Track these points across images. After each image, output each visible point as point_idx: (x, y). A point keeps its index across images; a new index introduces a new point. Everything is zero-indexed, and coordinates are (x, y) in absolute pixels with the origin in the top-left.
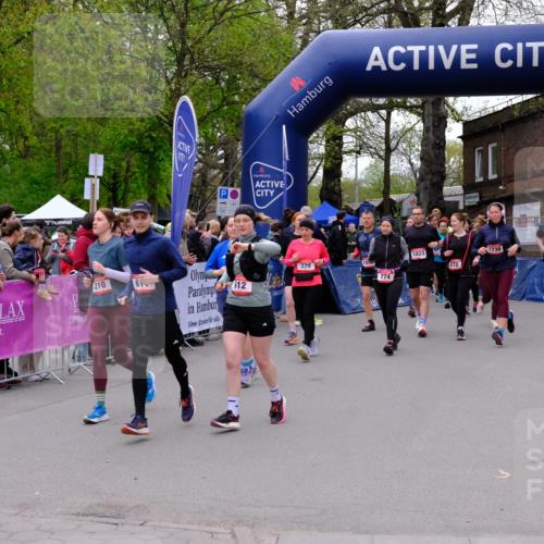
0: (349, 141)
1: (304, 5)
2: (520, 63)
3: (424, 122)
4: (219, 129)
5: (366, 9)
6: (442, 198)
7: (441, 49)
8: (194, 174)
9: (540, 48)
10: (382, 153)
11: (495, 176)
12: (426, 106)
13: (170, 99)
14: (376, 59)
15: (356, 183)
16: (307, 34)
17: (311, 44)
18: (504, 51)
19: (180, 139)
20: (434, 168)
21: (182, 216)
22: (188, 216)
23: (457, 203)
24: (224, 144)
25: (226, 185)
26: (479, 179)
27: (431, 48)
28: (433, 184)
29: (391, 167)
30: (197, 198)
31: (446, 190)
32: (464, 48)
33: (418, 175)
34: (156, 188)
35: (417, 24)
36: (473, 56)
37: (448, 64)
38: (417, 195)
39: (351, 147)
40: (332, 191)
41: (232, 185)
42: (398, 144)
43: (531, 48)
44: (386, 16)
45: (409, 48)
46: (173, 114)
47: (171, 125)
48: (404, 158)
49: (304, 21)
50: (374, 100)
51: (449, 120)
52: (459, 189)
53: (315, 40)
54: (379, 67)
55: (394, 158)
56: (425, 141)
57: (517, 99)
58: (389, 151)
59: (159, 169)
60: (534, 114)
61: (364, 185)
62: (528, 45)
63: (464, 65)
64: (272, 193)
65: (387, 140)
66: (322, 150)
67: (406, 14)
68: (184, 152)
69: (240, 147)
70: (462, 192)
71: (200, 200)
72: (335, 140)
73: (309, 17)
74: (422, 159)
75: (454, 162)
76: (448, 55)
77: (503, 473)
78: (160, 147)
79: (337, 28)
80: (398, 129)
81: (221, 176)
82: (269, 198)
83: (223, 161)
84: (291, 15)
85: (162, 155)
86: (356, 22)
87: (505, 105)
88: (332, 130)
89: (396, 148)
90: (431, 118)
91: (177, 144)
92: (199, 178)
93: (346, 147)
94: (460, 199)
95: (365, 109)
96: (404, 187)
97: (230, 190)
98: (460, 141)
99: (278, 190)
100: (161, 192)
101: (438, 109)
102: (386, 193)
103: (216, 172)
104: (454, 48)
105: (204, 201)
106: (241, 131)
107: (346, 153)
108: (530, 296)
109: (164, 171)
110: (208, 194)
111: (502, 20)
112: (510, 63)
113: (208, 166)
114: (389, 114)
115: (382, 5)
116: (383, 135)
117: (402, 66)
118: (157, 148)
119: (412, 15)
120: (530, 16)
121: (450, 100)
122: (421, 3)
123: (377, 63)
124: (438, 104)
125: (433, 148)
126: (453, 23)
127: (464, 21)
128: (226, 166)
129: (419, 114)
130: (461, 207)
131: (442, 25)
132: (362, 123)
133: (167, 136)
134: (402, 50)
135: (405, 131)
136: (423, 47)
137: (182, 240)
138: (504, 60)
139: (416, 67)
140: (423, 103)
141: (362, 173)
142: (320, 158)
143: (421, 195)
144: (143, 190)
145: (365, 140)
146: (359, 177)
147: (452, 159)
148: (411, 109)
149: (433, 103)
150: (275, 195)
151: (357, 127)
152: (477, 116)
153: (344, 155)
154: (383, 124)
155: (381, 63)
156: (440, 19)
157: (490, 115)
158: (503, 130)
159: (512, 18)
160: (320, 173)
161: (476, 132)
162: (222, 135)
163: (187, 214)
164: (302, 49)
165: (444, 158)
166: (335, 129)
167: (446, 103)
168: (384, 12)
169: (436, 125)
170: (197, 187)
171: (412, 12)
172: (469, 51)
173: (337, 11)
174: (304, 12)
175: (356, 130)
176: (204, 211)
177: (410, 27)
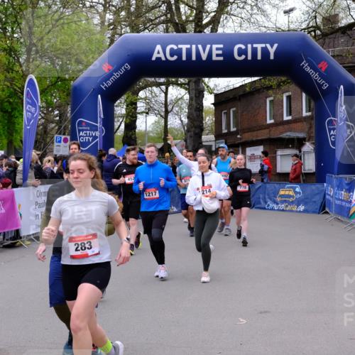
0: (141, 106)
1: (111, 17)
2: (250, 58)
3: (189, 94)
4: (55, 97)
5: (152, 20)
6: (201, 143)
7: (200, 47)
8: (38, 127)
9: (262, 48)
10: (163, 114)
11: (235, 129)
12: (191, 84)
13: (22, 76)
14: (158, 53)
15: (146, 133)
16: (113, 36)
17: (115, 43)
18: (240, 49)
19: (28, 103)
20: (196, 123)
21: (30, 154)
22: (34, 154)
23: (211, 146)
24: (59, 107)
25: (60, 134)
26: (225, 131)
27: (194, 47)
28: (196, 134)
29: (169, 123)
30: (41, 143)
31: (204, 138)
32: (215, 47)
33: (186, 128)
34: (13, 136)
35: (184, 31)
36: (220, 52)
37: (204, 57)
38: (186, 141)
39: (143, 109)
40: (130, 138)
41: (64, 134)
42: (173, 108)
43: (257, 48)
44: (165, 25)
45: (180, 46)
46: (23, 87)
47: (23, 94)
48: (176, 117)
49: (112, 27)
50: (157, 79)
51: (206, 93)
52: (212, 137)
53: (118, 40)
54: (160, 58)
55: (170, 117)
56: (190, 106)
57: (248, 80)
58: (167, 112)
59: (14, 123)
60: (259, 90)
61: (151, 134)
62: (255, 46)
63: (214, 58)
64: (91, 139)
65: (166, 105)
66: (124, 111)
67: (177, 24)
68: (31, 112)
69: (69, 109)
70: (214, 139)
71: (42, 143)
72: (132, 105)
73: (115, 25)
74: (188, 118)
75: (209, 120)
76: (204, 51)
77: (242, 320)
78: (15, 109)
79: (133, 32)
80: (173, 98)
81: (57, 128)
82: (89, 143)
83: (58, 118)
84: (103, 23)
85: (17, 114)
86: (145, 28)
87: (241, 84)
88: (130, 98)
89: (172, 110)
90: (194, 92)
91: (26, 107)
92: (42, 129)
93: (139, 110)
94: (213, 144)
95: (152, 85)
96: (177, 135)
97: (63, 137)
98: (213, 106)
99: (95, 137)
100: (16, 138)
101: (199, 86)
102: (165, 139)
103: (53, 125)
104: (208, 46)
105: (46, 145)
106: (70, 99)
107: (139, 113)
108: (258, 206)
109: (18, 124)
110: (48, 140)
111: (238, 30)
112: (243, 57)
113: (48, 121)
114: (167, 89)
115: (162, 18)
116: (163, 102)
117: (175, 57)
118: (13, 109)
119: (181, 25)
120: (255, 27)
121: (206, 80)
122: (187, 17)
123: (158, 56)
124: (198, 82)
125: (195, 111)
126: (208, 31)
127: (214, 30)
128: (60, 122)
129: (186, 89)
130: (214, 149)
131: (200, 32)
132: (150, 94)
133: (20, 101)
134: (175, 47)
135: (178, 100)
136: (189, 46)
137: (30, 171)
138: (240, 55)
139: (184, 58)
140: (189, 82)
141: (150, 127)
142: (122, 116)
143: (188, 141)
144: (4, 137)
145: (152, 105)
146: (148, 129)
147: (208, 118)
148: (181, 85)
149: (195, 82)
150: (93, 140)
151: (146, 97)
152: (223, 91)
153: (138, 115)
154: (163, 95)
155: (161, 55)
156: (199, 28)
157: (231, 90)
158: (240, 99)
159: (244, 28)
160: (123, 126)
161: (223, 100)
162: (57, 101)
163: (33, 153)
164: (110, 45)
165: (202, 117)
166: (132, 98)
167: (203, 81)
168: (163, 22)
169: (197, 96)
170: (41, 135)
171: (181, 23)
172: (217, 49)
173: (133, 21)
174: (111, 21)
175: (146, 98)
176: (45, 151)
177: (180, 32)
